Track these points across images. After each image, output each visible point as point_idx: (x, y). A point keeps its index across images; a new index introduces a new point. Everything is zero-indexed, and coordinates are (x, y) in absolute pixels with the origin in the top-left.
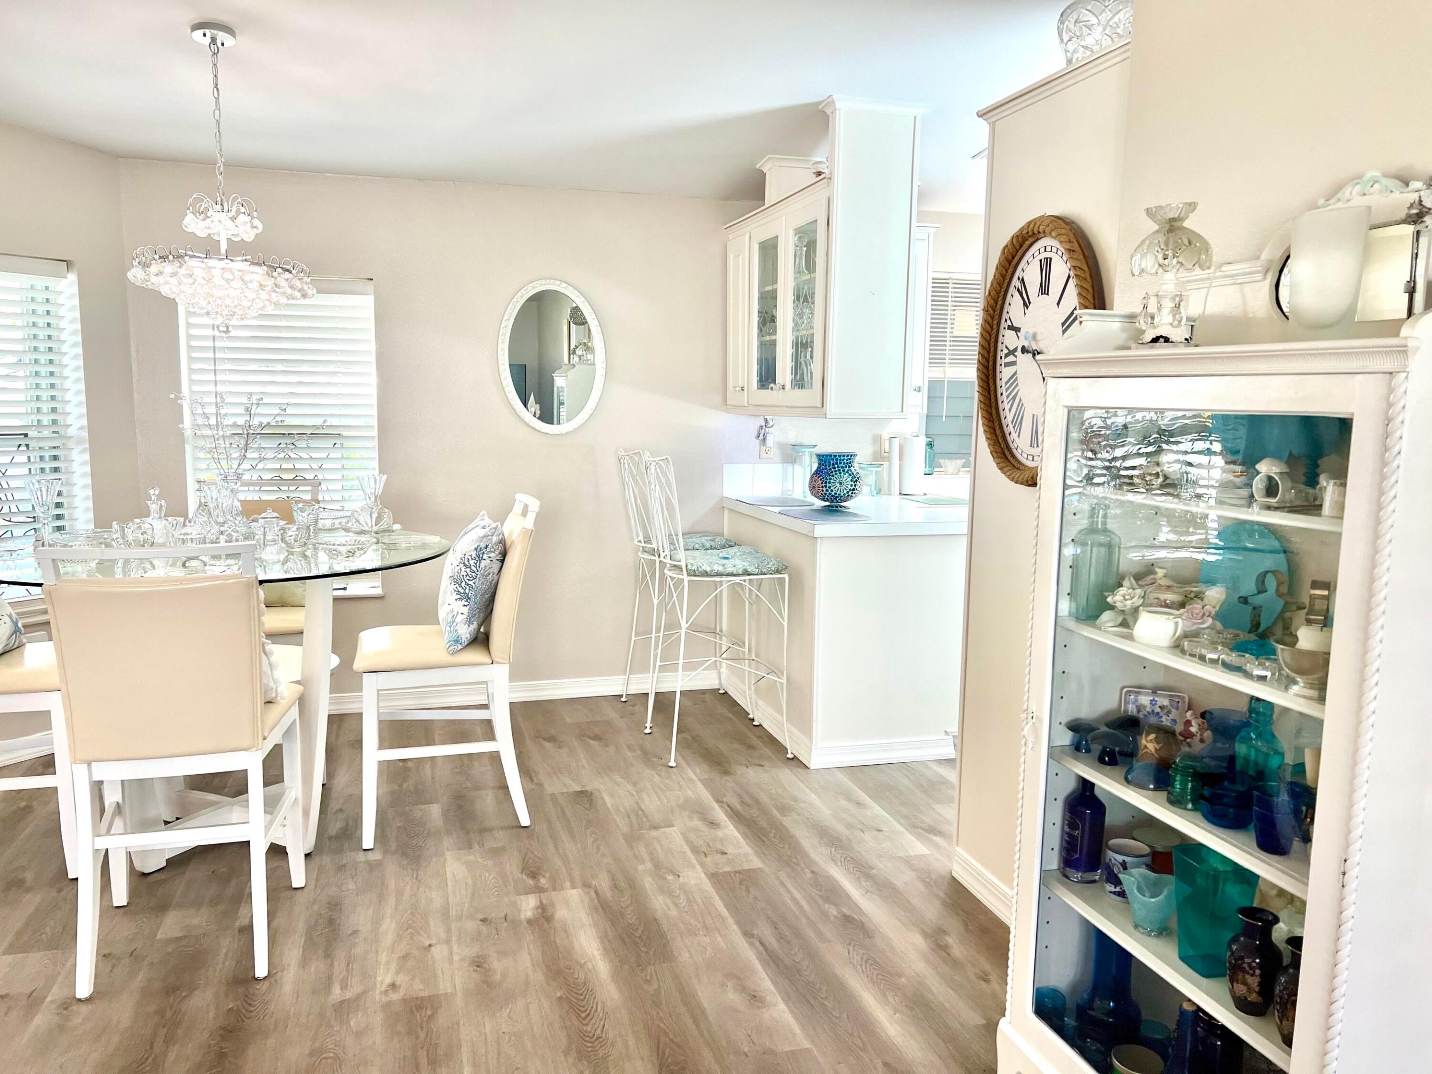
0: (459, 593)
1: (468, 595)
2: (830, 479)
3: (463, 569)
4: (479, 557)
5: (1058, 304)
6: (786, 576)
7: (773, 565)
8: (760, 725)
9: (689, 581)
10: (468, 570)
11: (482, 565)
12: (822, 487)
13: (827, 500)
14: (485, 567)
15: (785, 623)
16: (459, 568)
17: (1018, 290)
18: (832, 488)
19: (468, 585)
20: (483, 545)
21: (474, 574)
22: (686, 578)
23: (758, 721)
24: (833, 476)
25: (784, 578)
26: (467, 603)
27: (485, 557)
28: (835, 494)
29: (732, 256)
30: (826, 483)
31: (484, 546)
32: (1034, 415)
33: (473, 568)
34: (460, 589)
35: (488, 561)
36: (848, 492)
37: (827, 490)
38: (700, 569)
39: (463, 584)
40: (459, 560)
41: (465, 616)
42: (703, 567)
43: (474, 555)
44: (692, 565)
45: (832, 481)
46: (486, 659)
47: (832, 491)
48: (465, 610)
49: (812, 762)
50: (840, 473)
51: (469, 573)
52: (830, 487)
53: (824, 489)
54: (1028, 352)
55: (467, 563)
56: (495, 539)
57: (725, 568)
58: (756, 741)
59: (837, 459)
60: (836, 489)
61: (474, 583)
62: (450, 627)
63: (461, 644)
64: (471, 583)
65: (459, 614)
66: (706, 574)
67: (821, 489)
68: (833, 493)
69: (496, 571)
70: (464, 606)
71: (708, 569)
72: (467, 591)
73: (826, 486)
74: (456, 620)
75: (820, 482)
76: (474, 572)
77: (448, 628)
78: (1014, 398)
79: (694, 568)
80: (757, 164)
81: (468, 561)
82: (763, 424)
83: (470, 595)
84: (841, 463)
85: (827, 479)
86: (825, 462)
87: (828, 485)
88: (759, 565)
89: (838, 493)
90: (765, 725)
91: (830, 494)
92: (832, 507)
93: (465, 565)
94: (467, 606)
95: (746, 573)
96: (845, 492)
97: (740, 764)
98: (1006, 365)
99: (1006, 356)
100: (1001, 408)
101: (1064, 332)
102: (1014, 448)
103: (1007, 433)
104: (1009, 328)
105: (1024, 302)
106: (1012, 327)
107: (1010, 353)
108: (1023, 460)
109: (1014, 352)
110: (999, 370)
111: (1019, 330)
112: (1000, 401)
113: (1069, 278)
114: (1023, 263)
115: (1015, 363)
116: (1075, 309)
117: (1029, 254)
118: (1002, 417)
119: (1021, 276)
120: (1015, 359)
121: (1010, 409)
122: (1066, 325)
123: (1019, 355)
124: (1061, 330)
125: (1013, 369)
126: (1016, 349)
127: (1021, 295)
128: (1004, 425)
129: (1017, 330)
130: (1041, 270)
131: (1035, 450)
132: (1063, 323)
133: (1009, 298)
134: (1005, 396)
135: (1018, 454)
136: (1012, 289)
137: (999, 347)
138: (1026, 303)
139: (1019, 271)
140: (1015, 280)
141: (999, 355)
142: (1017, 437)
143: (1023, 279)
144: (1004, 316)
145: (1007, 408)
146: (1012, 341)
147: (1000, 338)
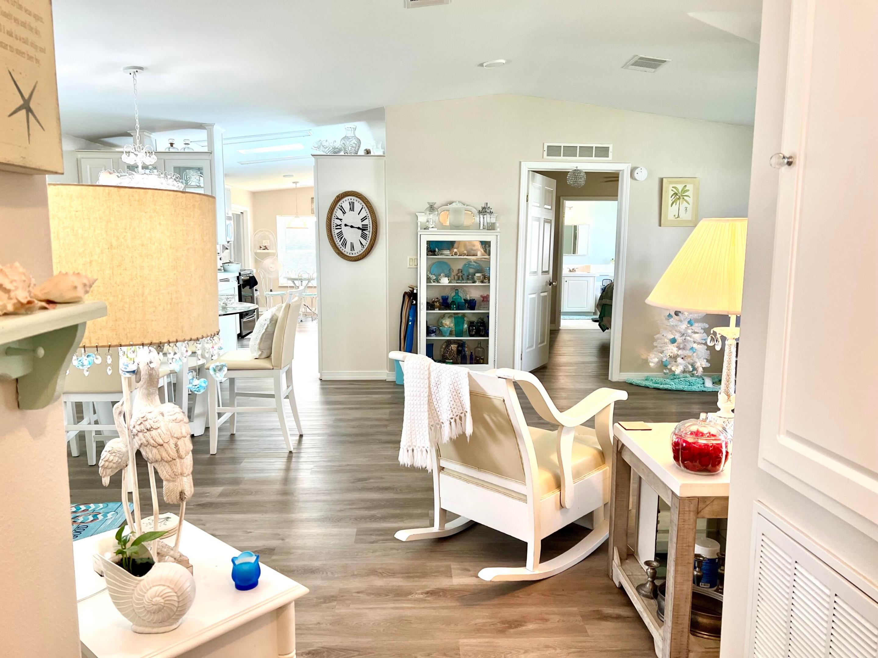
5: (359, 214)
32: (351, 243)
54: (348, 226)
78: (342, 238)
98: (336, 229)
99: (336, 226)
100: (335, 240)
101: (362, 221)
102: (343, 251)
103: (339, 247)
104: (336, 218)
105: (343, 213)
106: (338, 219)
107: (338, 226)
108: (348, 255)
109: (340, 225)
110: (333, 230)
111: (342, 219)
112: (335, 238)
113: (362, 208)
114: (341, 201)
115: (341, 228)
116: (366, 216)
117: (344, 199)
118: (336, 243)
119: (341, 205)
120: (340, 227)
121: (340, 241)
122: (363, 220)
123: (343, 226)
124: (361, 221)
125: (340, 230)
126: (341, 225)
127: (341, 210)
128: (338, 245)
129: (341, 220)
130: (350, 205)
131: (353, 252)
132: (361, 219)
133: (335, 210)
134: (337, 237)
135: (345, 253)
136: (336, 208)
137: (332, 223)
138: (344, 213)
139: (339, 203)
140: (338, 206)
141: (332, 226)
142: (344, 248)
143: (341, 206)
144: (334, 215)
145: (338, 241)
146: (338, 222)
147: (333, 221)
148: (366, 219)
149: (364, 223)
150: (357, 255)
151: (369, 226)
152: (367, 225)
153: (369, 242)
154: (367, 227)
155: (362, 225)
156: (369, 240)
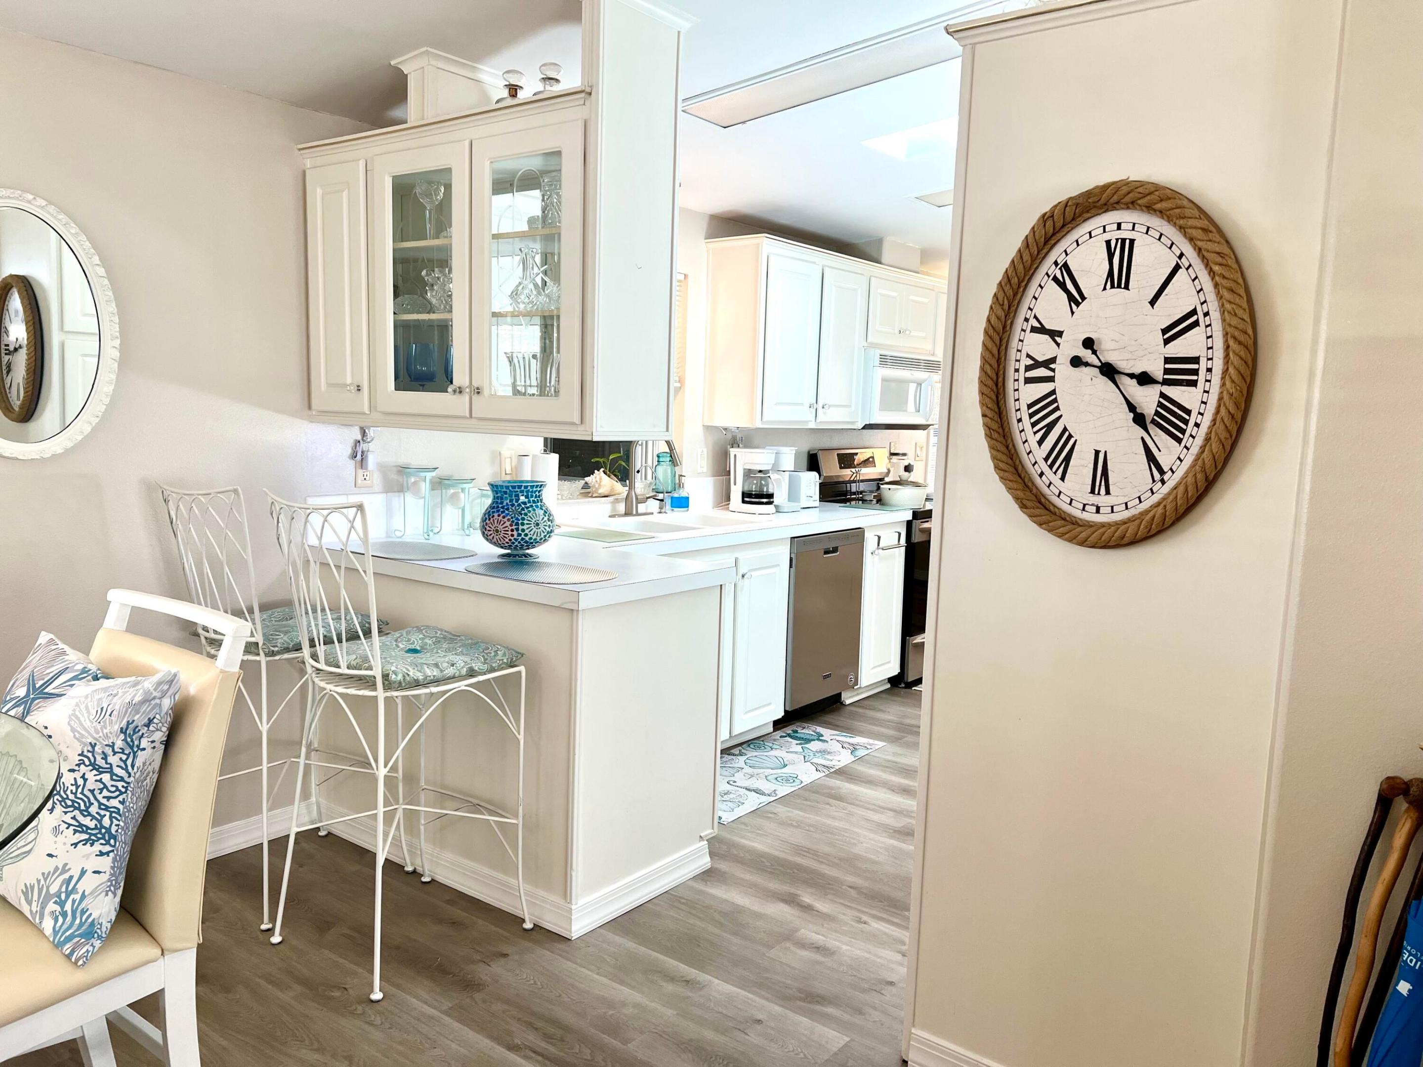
0: (81, 828)
1: (108, 830)
2: (523, 519)
3: (91, 776)
4: (132, 747)
5: (1153, 303)
6: (522, 668)
7: (502, 656)
8: (433, 880)
9: (386, 699)
10: (106, 777)
11: (139, 762)
12: (512, 530)
13: (509, 547)
14: (144, 764)
15: (521, 737)
16: (78, 775)
17: (1055, 279)
18: (527, 532)
19: (107, 808)
20: (140, 719)
21: (120, 785)
22: (381, 694)
23: (429, 876)
24: (526, 514)
25: (520, 672)
26: (107, 848)
27: (144, 743)
28: (531, 538)
29: (319, 191)
30: (517, 524)
31: (146, 720)
32: (1097, 453)
33: (118, 771)
34: (87, 821)
35: (149, 751)
36: (545, 536)
37: (519, 535)
38: (408, 678)
39: (94, 809)
40: (76, 759)
41: (105, 877)
42: (411, 674)
43: (119, 744)
44: (395, 673)
45: (525, 522)
46: (149, 951)
47: (526, 535)
48: (106, 863)
49: (574, 928)
50: (534, 510)
51: (109, 783)
52: (523, 530)
53: (515, 533)
54: (1086, 365)
55: (100, 762)
56: (167, 703)
57: (442, 671)
58: (458, 913)
59: (527, 492)
60: (532, 533)
61: (122, 802)
62: (62, 904)
63: (99, 937)
64: (114, 803)
65: (89, 874)
66: (417, 684)
67: (510, 533)
68: (527, 538)
69: (157, 765)
70: (101, 854)
71: (420, 676)
72: (106, 822)
73: (517, 529)
74: (80, 887)
75: (508, 524)
76: (122, 779)
77: (52, 906)
78: (1050, 427)
79: (400, 677)
80: (394, 58)
81: (105, 758)
82: (359, 437)
83: (114, 829)
84: (532, 496)
85: (517, 519)
86: (511, 496)
87: (521, 527)
88: (485, 659)
89: (534, 537)
90: (440, 879)
91: (523, 539)
92: (515, 556)
93: (94, 766)
94: (108, 853)
95: (472, 673)
96: (543, 535)
97: (473, 962)
98: (1028, 381)
99: (1028, 368)
100: (1018, 439)
101: (1167, 342)
102: (1050, 494)
103: (1034, 472)
104: (1034, 330)
105: (1071, 298)
106: (1041, 330)
107: (1037, 365)
108: (1075, 512)
109: (1048, 363)
110: (1010, 385)
111: (1060, 334)
112: (1015, 427)
113: (1177, 268)
114: (1067, 243)
115: (1051, 379)
116: (1194, 312)
117: (1081, 232)
118: (1022, 449)
119: (1061, 262)
120: (1049, 373)
121: (1040, 442)
122: (1171, 333)
123: (1062, 368)
124: (1160, 339)
125: (1046, 388)
126: (1053, 360)
127: (1062, 285)
128: (1027, 461)
129: (1055, 335)
130: (1111, 256)
131: (1102, 500)
132: (1164, 331)
133: (1033, 289)
134: (1027, 422)
135: (1062, 504)
136: (1039, 277)
137: (1013, 354)
138: (1076, 299)
139: (1056, 254)
140: (1047, 266)
141: (1012, 366)
142: (1056, 479)
143: (1066, 265)
144: (1023, 312)
145: (1033, 440)
146: (1042, 348)
147: (1014, 344)
148: (1196, 324)
149: (1179, 348)
150: (1121, 515)
151: (1203, 365)
152: (1196, 360)
153: (1194, 450)
154: (1196, 372)
155: (1168, 360)
156: (1199, 441)
